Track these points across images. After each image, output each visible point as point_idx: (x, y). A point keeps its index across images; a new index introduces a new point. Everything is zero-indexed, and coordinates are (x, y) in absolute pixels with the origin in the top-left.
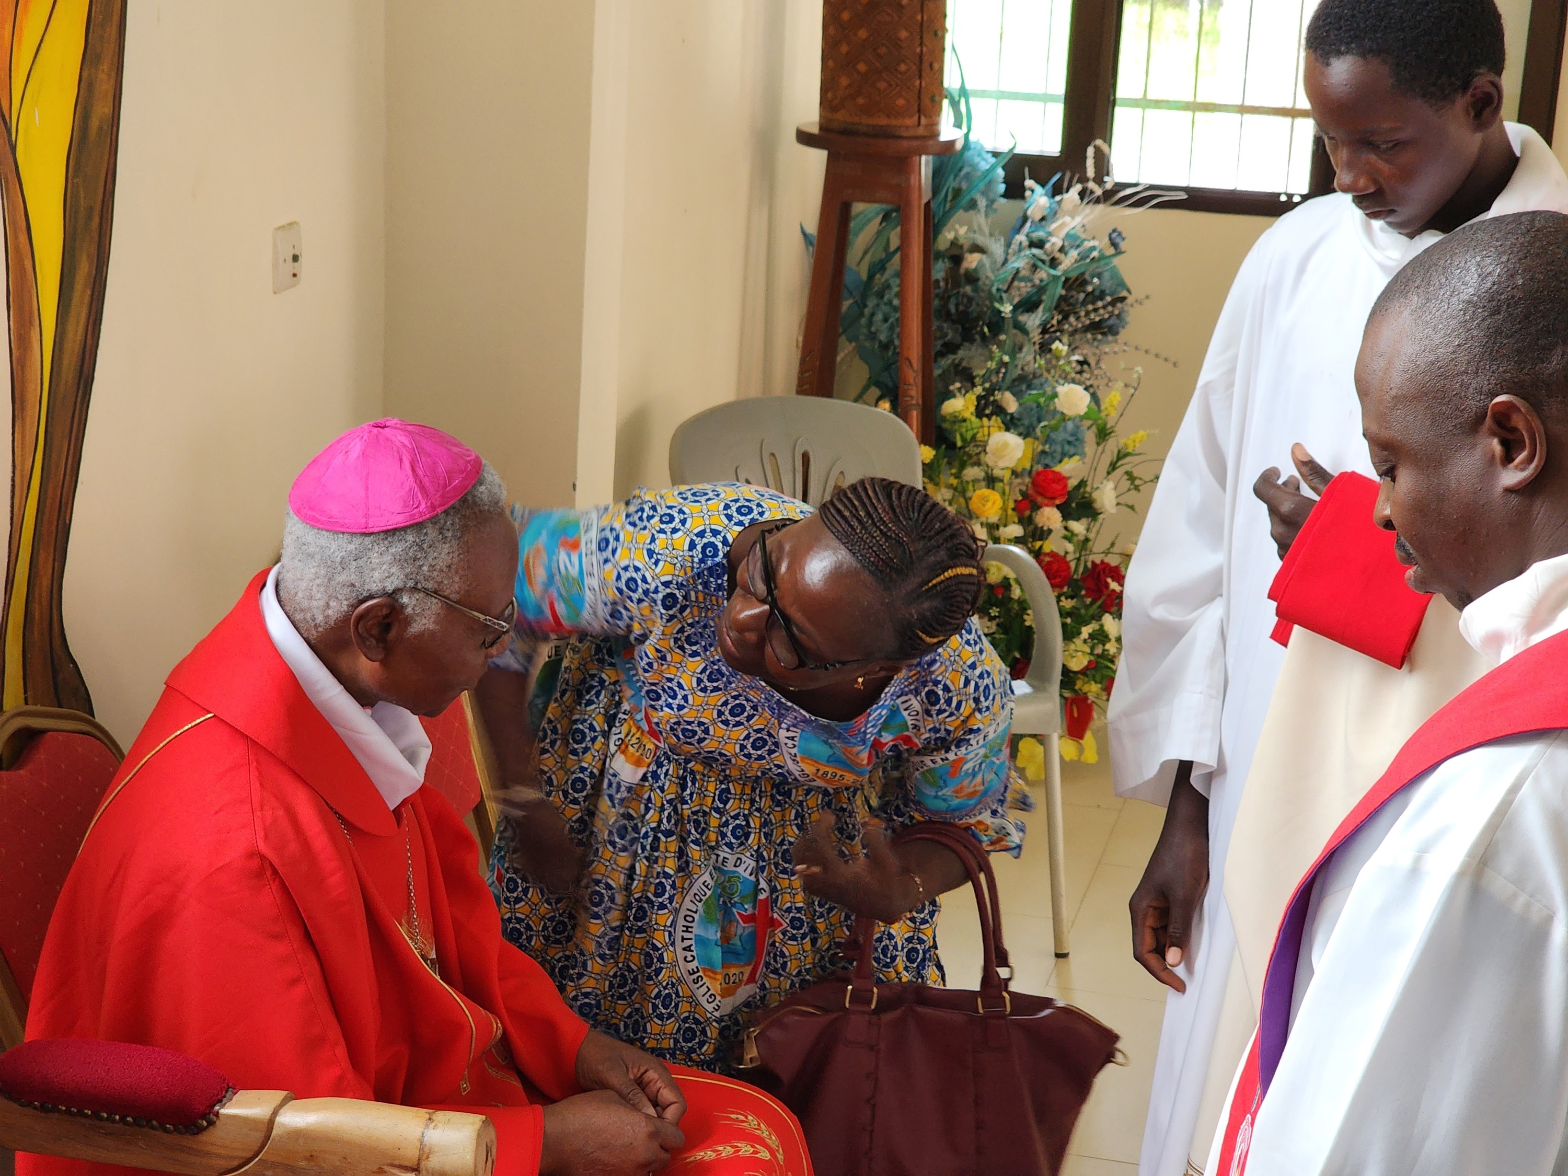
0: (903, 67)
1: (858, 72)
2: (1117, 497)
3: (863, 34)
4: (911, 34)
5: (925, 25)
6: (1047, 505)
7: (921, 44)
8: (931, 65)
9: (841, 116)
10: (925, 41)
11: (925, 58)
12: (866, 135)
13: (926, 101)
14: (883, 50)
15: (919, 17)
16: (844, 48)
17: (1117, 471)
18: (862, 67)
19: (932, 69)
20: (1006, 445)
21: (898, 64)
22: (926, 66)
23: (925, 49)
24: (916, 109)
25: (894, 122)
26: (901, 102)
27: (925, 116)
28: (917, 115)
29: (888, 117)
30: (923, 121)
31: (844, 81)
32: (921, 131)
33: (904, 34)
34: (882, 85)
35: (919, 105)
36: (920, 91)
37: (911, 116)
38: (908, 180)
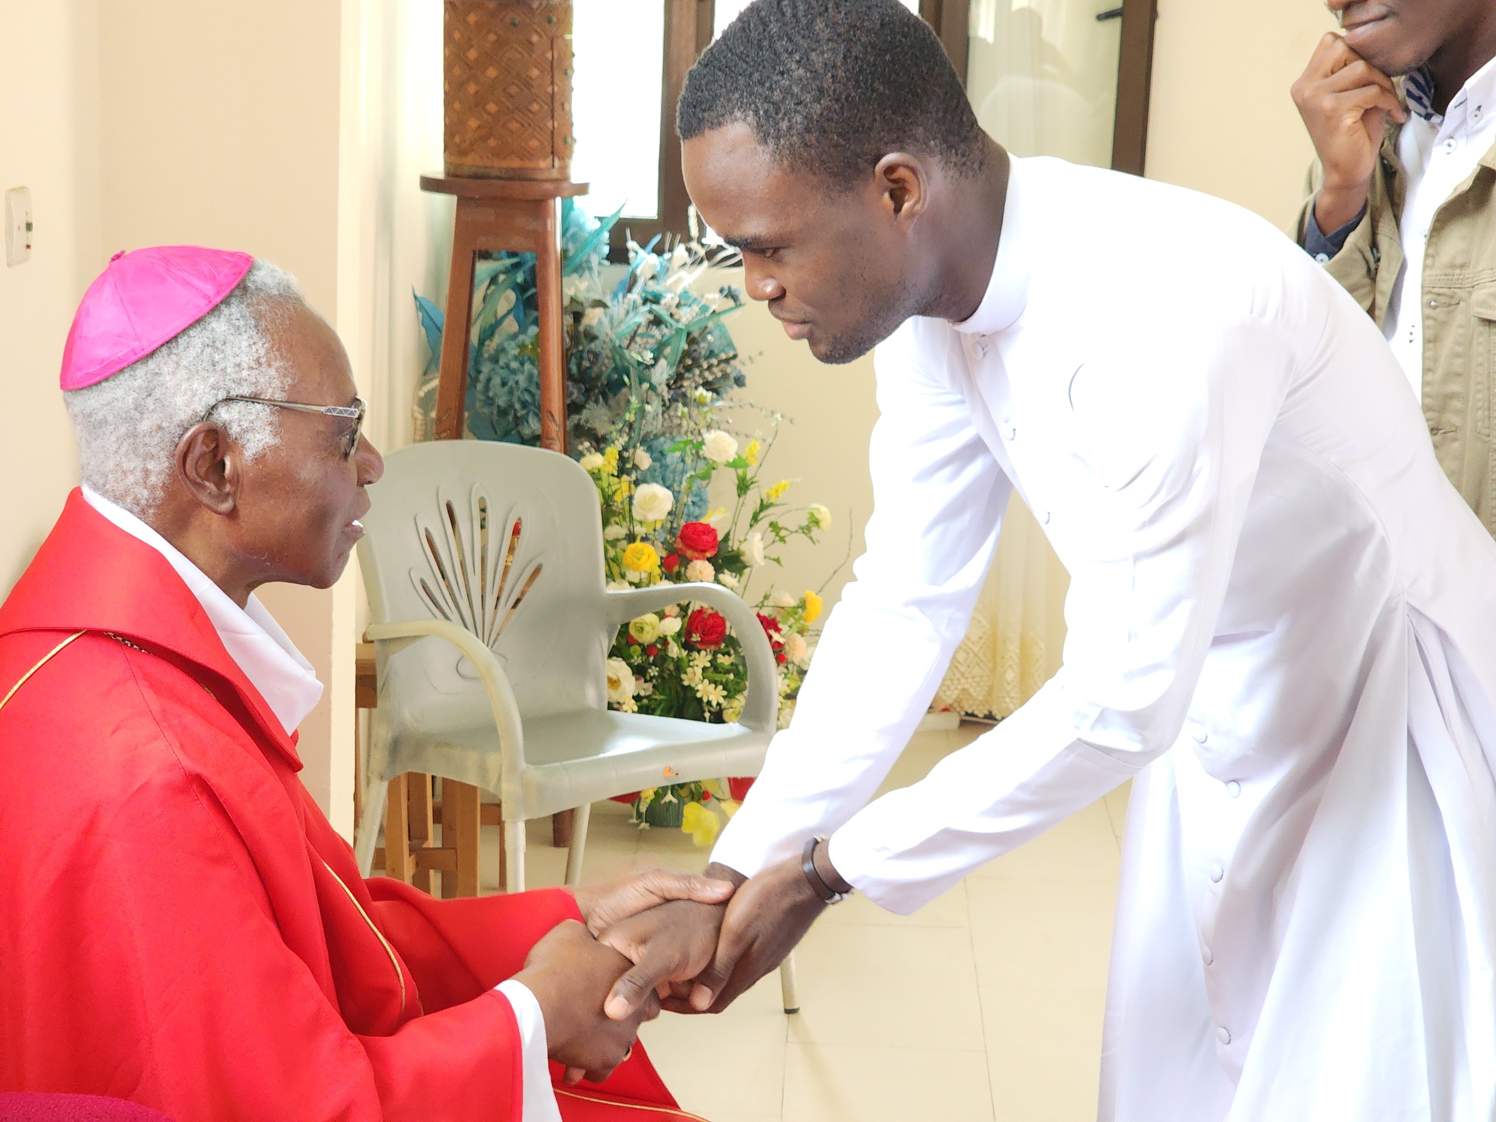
0: (535, 107)
1: (489, 113)
2: (765, 548)
4: (542, 72)
5: (555, 64)
6: (697, 558)
7: (552, 83)
8: (563, 105)
9: (472, 162)
10: (556, 80)
11: (557, 98)
12: (499, 178)
13: (558, 141)
14: (514, 90)
15: (549, 55)
16: (472, 88)
17: (760, 523)
18: (492, 107)
19: (561, 110)
20: (654, 497)
21: (530, 103)
22: (557, 105)
23: (556, 89)
24: (549, 149)
25: (527, 164)
26: (534, 143)
27: (558, 158)
28: (551, 157)
29: (522, 159)
30: (556, 163)
31: (473, 123)
32: (555, 174)
33: (535, 73)
34: (514, 126)
35: (553, 147)
36: (552, 133)
37: (545, 158)
38: (545, 225)
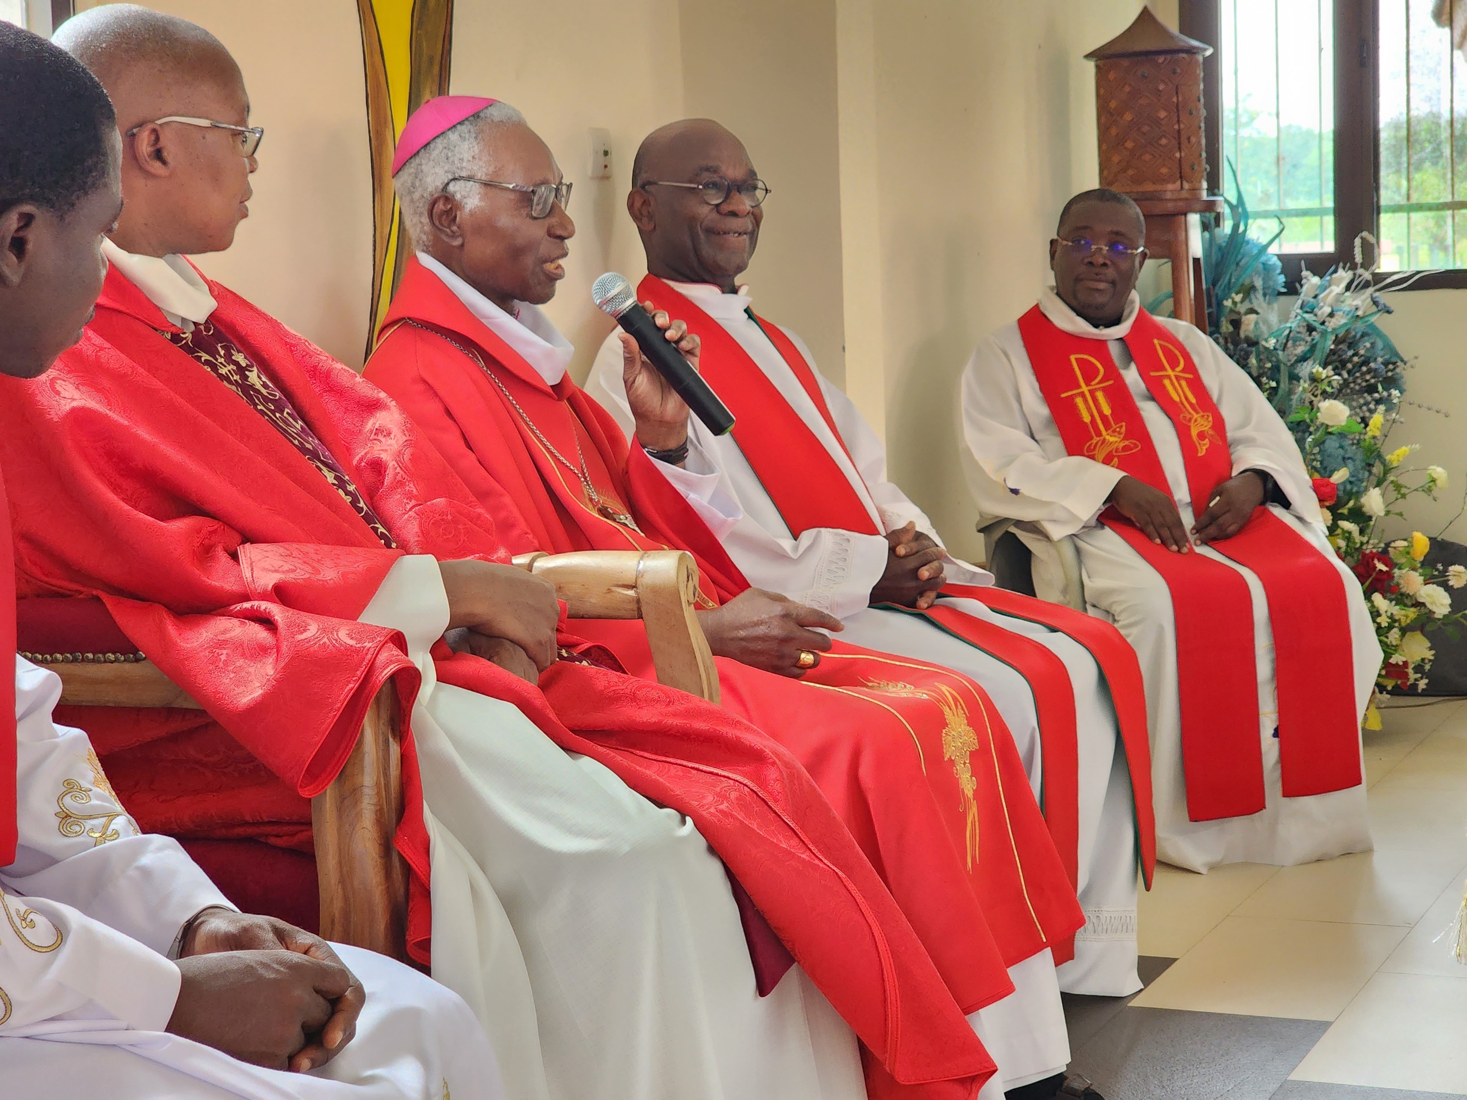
0: (1164, 141)
1: (1127, 149)
2: (1385, 504)
3: (1128, 117)
4: (1169, 113)
5: (1181, 106)
7: (1178, 121)
8: (1189, 138)
10: (1181, 119)
11: (1183, 133)
13: (1186, 169)
14: (1146, 128)
15: (1175, 99)
16: (1114, 131)
18: (1129, 144)
19: (1189, 142)
21: (1160, 139)
22: (1183, 139)
23: (1182, 126)
24: (1178, 175)
25: (1159, 187)
26: (1164, 170)
27: (1187, 181)
28: (1180, 181)
29: (1154, 183)
30: (1186, 186)
31: (1116, 159)
32: (1184, 194)
33: (1163, 114)
34: (1147, 157)
35: (1181, 172)
36: (1180, 161)
37: (1174, 182)
38: (1176, 236)
